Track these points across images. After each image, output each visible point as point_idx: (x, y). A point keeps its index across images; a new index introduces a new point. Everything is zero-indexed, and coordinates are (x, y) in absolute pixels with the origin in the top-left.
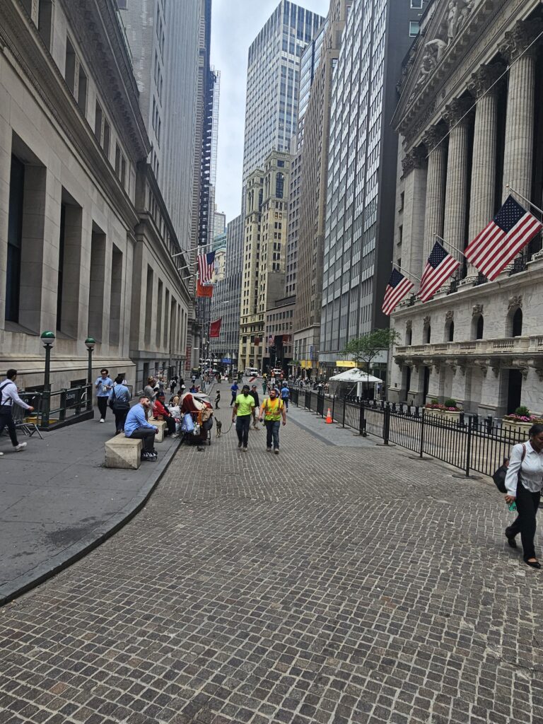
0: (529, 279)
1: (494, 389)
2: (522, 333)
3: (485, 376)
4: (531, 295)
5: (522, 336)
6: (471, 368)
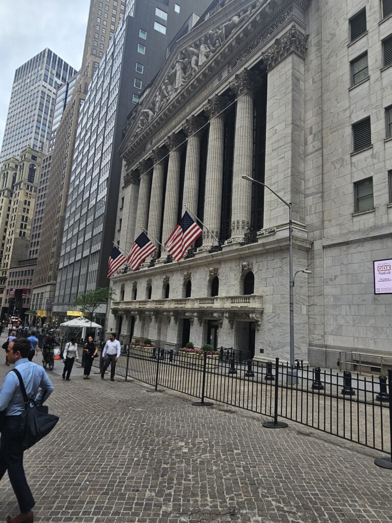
0: (195, 262)
1: (174, 331)
2: (191, 295)
3: (169, 323)
4: (196, 272)
5: (191, 298)
6: (161, 318)
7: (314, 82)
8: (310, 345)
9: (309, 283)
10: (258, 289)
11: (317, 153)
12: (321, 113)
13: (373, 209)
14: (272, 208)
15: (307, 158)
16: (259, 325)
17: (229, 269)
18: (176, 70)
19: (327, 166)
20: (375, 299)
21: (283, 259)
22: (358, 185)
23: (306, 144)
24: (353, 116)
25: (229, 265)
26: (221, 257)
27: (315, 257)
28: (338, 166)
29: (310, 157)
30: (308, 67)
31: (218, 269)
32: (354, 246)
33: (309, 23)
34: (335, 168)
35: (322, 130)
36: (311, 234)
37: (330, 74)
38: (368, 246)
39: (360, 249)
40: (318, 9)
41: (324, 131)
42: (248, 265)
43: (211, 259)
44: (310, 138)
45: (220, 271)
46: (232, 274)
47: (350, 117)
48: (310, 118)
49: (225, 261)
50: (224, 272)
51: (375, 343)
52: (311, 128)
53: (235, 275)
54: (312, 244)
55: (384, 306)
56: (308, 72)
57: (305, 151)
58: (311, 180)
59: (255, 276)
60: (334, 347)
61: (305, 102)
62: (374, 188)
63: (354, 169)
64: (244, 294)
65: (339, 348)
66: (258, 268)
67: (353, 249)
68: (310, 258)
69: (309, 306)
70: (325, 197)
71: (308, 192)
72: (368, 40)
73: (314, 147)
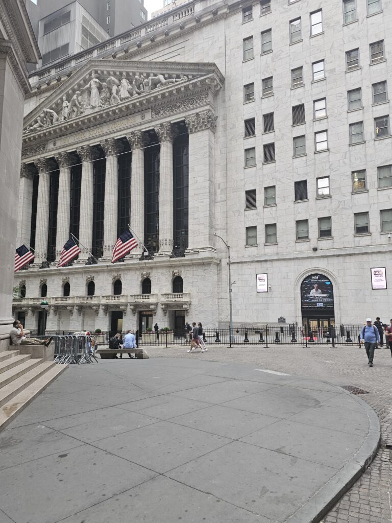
0: (127, 267)
1: (104, 322)
3: (97, 315)
4: (127, 275)
6: (84, 311)
7: (221, 153)
8: (219, 323)
9: (218, 285)
10: (186, 288)
11: (223, 203)
12: (226, 176)
13: (256, 245)
14: (194, 235)
15: (216, 204)
16: (188, 312)
17: (160, 274)
18: (90, 85)
19: (230, 213)
20: (257, 295)
21: (205, 270)
22: (248, 229)
23: (215, 194)
24: (246, 185)
25: (160, 271)
26: (154, 265)
27: (222, 269)
28: (237, 214)
29: (219, 204)
30: (217, 140)
31: (149, 273)
32: (246, 264)
33: (217, 107)
34: (235, 215)
35: (226, 188)
36: (220, 255)
37: (232, 152)
38: (254, 265)
39: (249, 266)
40: (224, 101)
41: (228, 189)
42: (178, 272)
43: (144, 265)
44: (219, 191)
45: (151, 275)
46: (164, 278)
47: (244, 185)
48: (219, 178)
49: (156, 267)
50: (156, 275)
51: (257, 319)
52: (219, 184)
53: (167, 278)
54: (220, 261)
55: (261, 299)
56: (217, 143)
57: (215, 199)
58: (220, 219)
59: (184, 280)
60: (237, 323)
61: (215, 164)
62: (258, 233)
63: (246, 219)
64: (173, 292)
65: (240, 323)
66: (186, 274)
67: (245, 266)
68: (219, 269)
69: (219, 299)
70: (228, 232)
71: (217, 227)
72: (256, 140)
73: (221, 198)
